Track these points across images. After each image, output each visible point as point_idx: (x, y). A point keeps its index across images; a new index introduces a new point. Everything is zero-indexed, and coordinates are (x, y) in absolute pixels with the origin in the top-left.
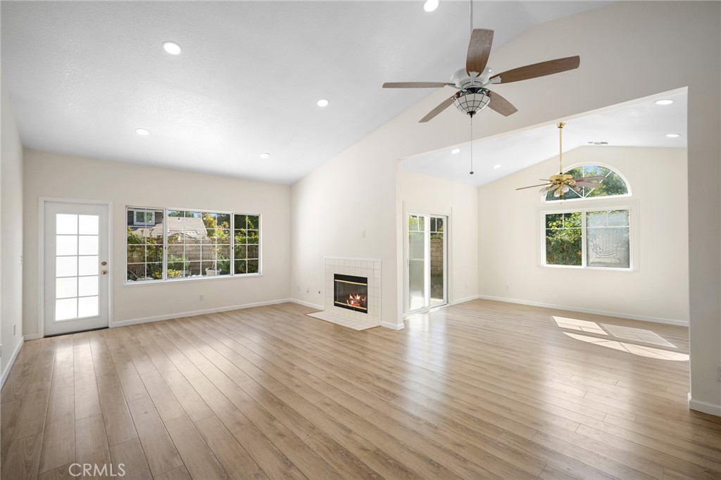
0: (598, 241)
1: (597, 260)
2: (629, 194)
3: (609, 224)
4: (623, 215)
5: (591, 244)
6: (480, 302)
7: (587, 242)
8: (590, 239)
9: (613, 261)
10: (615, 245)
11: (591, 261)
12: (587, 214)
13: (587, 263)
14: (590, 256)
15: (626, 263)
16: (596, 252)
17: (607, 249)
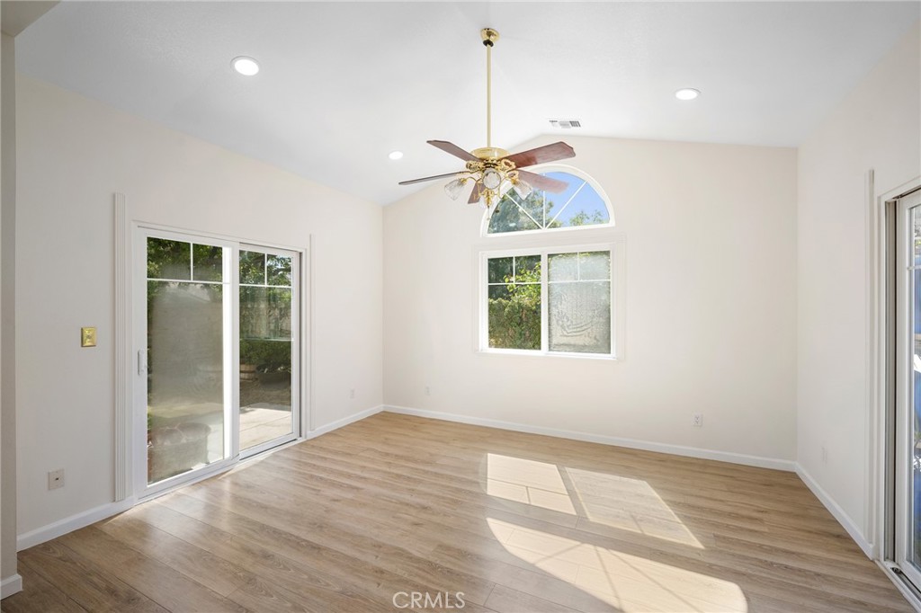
0: (564, 307)
1: (565, 340)
2: (612, 223)
3: (582, 277)
4: (601, 260)
5: (554, 311)
6: (385, 417)
7: (549, 309)
8: (554, 302)
9: (587, 341)
10: (590, 314)
11: (555, 341)
12: (550, 256)
13: (550, 346)
14: (553, 332)
15: (606, 345)
16: (562, 327)
17: (579, 321)
